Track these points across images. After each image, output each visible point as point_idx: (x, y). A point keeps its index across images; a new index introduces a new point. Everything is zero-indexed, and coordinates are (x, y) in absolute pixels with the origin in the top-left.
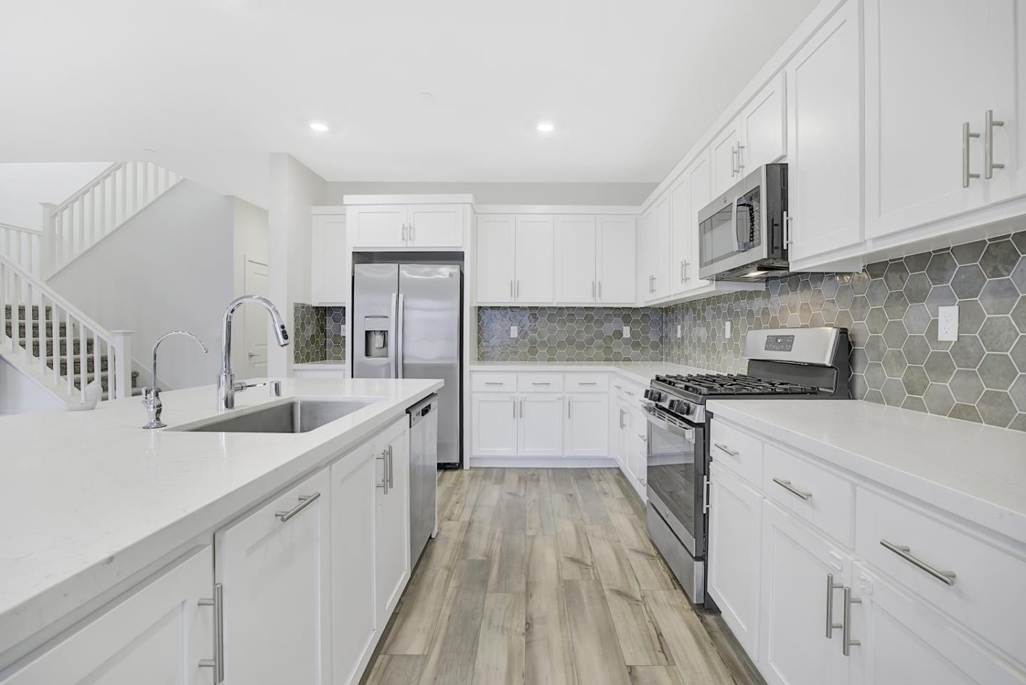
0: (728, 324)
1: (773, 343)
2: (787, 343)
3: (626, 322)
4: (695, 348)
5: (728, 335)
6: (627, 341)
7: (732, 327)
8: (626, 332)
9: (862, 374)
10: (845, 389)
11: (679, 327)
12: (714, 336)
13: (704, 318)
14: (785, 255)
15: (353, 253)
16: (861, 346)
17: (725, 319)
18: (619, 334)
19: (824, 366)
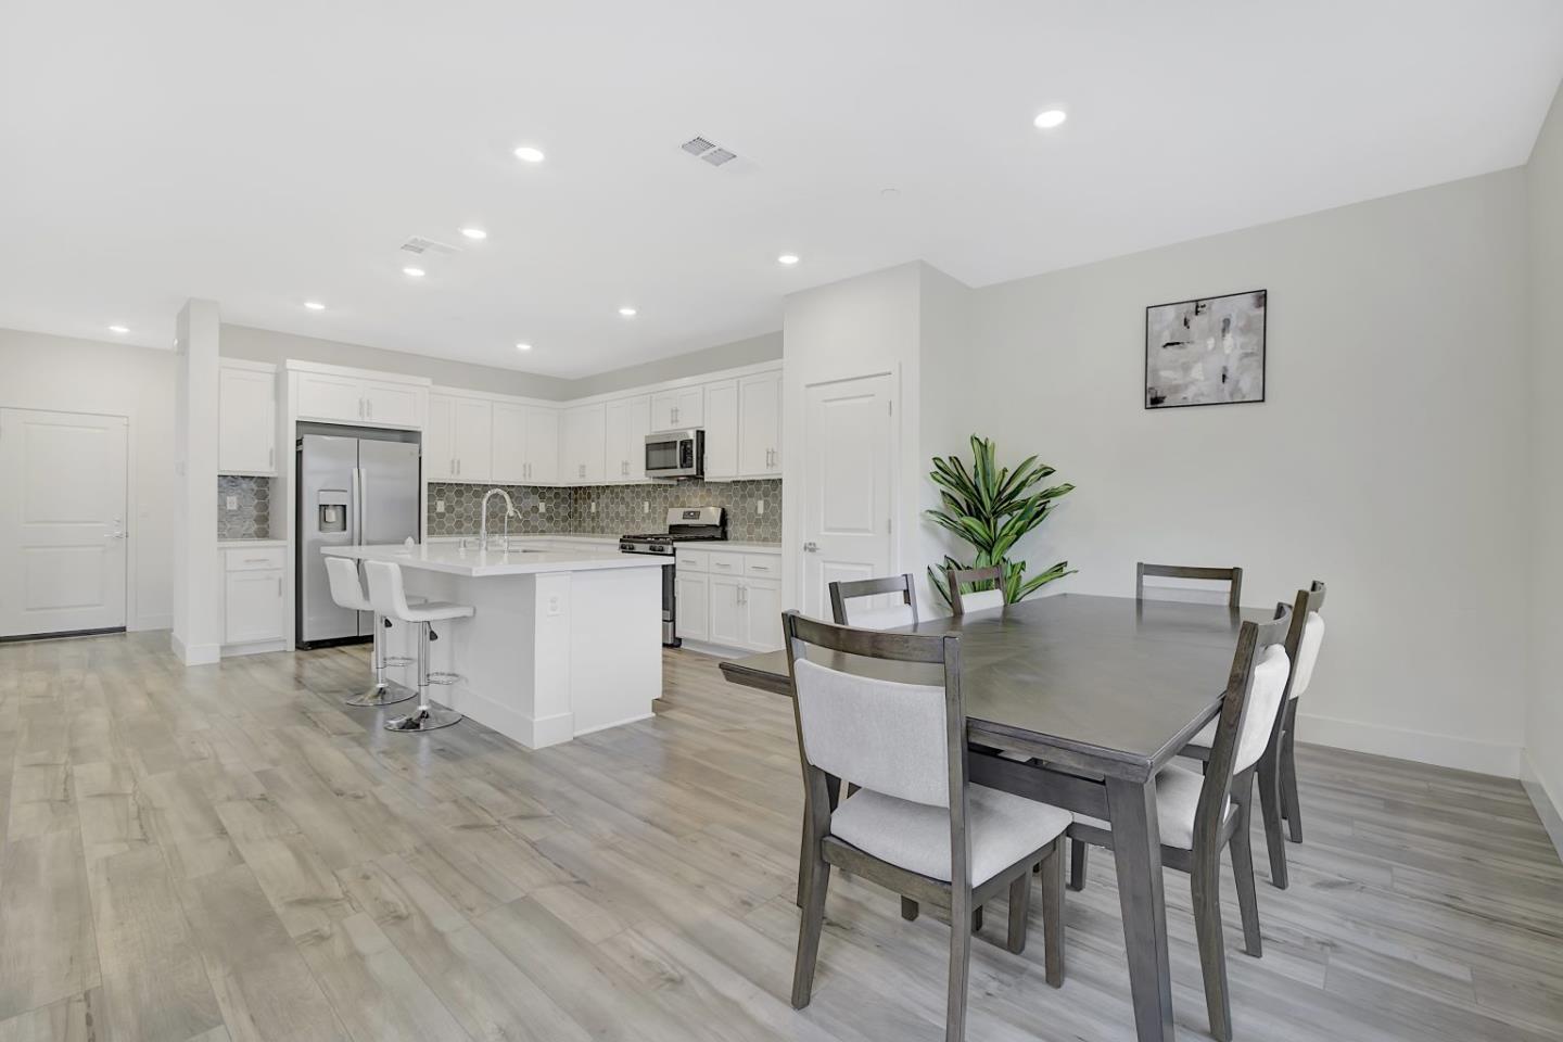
0: (647, 504)
1: (686, 515)
2: (697, 515)
3: (542, 497)
4: (612, 520)
5: (646, 510)
6: (542, 515)
7: (650, 506)
8: (542, 507)
9: (730, 528)
10: (724, 537)
11: (593, 504)
12: (633, 512)
13: (623, 498)
14: (703, 473)
15: (297, 422)
16: (729, 517)
17: (643, 499)
18: (536, 509)
19: (715, 526)
